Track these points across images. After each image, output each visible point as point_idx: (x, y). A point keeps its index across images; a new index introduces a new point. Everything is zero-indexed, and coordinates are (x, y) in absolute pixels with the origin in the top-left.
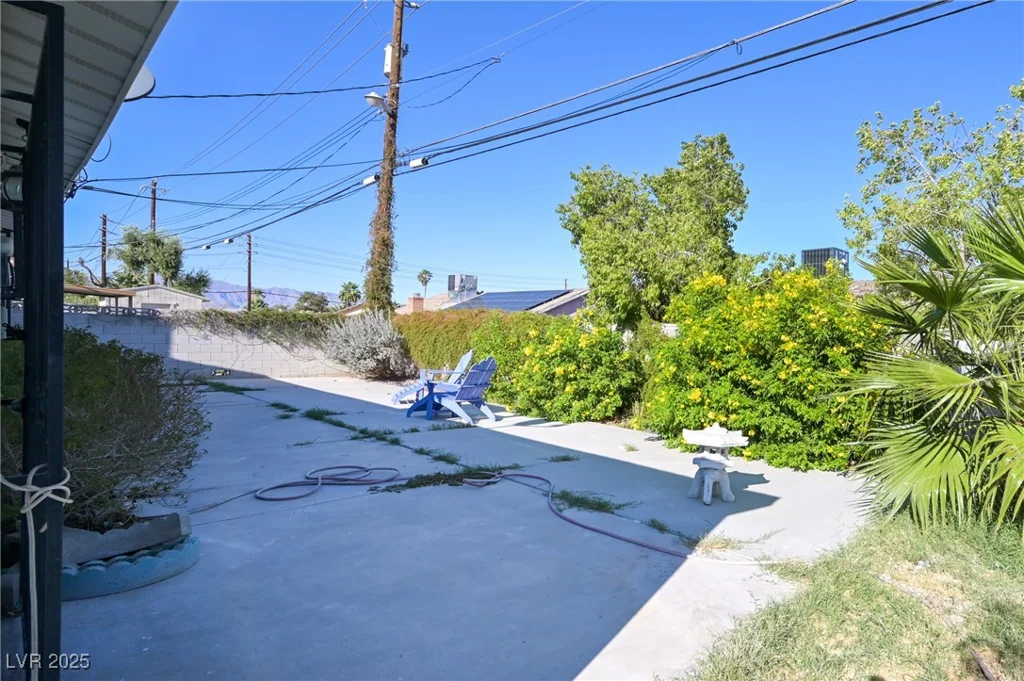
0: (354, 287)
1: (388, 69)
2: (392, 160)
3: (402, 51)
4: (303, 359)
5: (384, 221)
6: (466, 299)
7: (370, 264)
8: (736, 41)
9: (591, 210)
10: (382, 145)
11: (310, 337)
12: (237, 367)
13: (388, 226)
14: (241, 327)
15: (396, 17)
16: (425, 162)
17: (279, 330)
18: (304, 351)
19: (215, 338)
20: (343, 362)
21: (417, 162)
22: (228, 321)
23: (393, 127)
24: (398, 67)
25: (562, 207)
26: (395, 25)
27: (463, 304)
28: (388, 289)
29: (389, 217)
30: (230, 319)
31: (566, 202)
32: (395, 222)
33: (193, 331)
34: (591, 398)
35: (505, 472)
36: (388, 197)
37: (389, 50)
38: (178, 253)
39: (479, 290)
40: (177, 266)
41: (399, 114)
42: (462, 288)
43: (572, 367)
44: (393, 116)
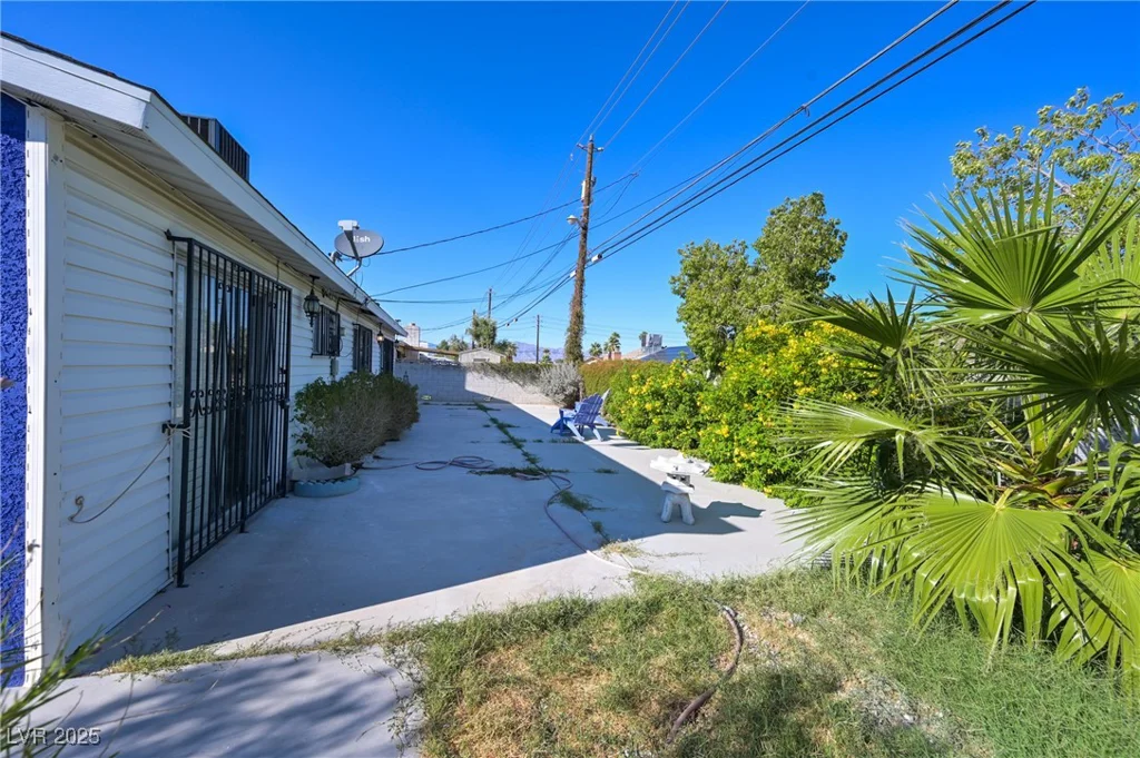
0: (598, 346)
1: (583, 196)
2: (584, 260)
3: (591, 184)
4: (530, 392)
5: (578, 301)
6: (653, 352)
7: (569, 330)
8: (804, 105)
9: (694, 277)
10: (578, 249)
11: (534, 379)
12: (496, 397)
13: (581, 303)
14: (498, 371)
15: (588, 160)
16: (600, 257)
17: (517, 373)
18: (531, 388)
19: (486, 378)
20: (547, 395)
21: (595, 258)
22: (492, 368)
23: (585, 236)
24: (589, 195)
25: (673, 278)
26: (588, 165)
27: (650, 356)
28: (580, 346)
29: (581, 297)
30: (493, 367)
31: (678, 274)
32: (585, 300)
33: (476, 374)
34: (673, 430)
35: (553, 474)
36: (581, 282)
37: (584, 184)
38: (494, 329)
39: (663, 345)
40: (493, 337)
41: (589, 227)
42: (651, 344)
43: (658, 404)
44: (585, 228)
